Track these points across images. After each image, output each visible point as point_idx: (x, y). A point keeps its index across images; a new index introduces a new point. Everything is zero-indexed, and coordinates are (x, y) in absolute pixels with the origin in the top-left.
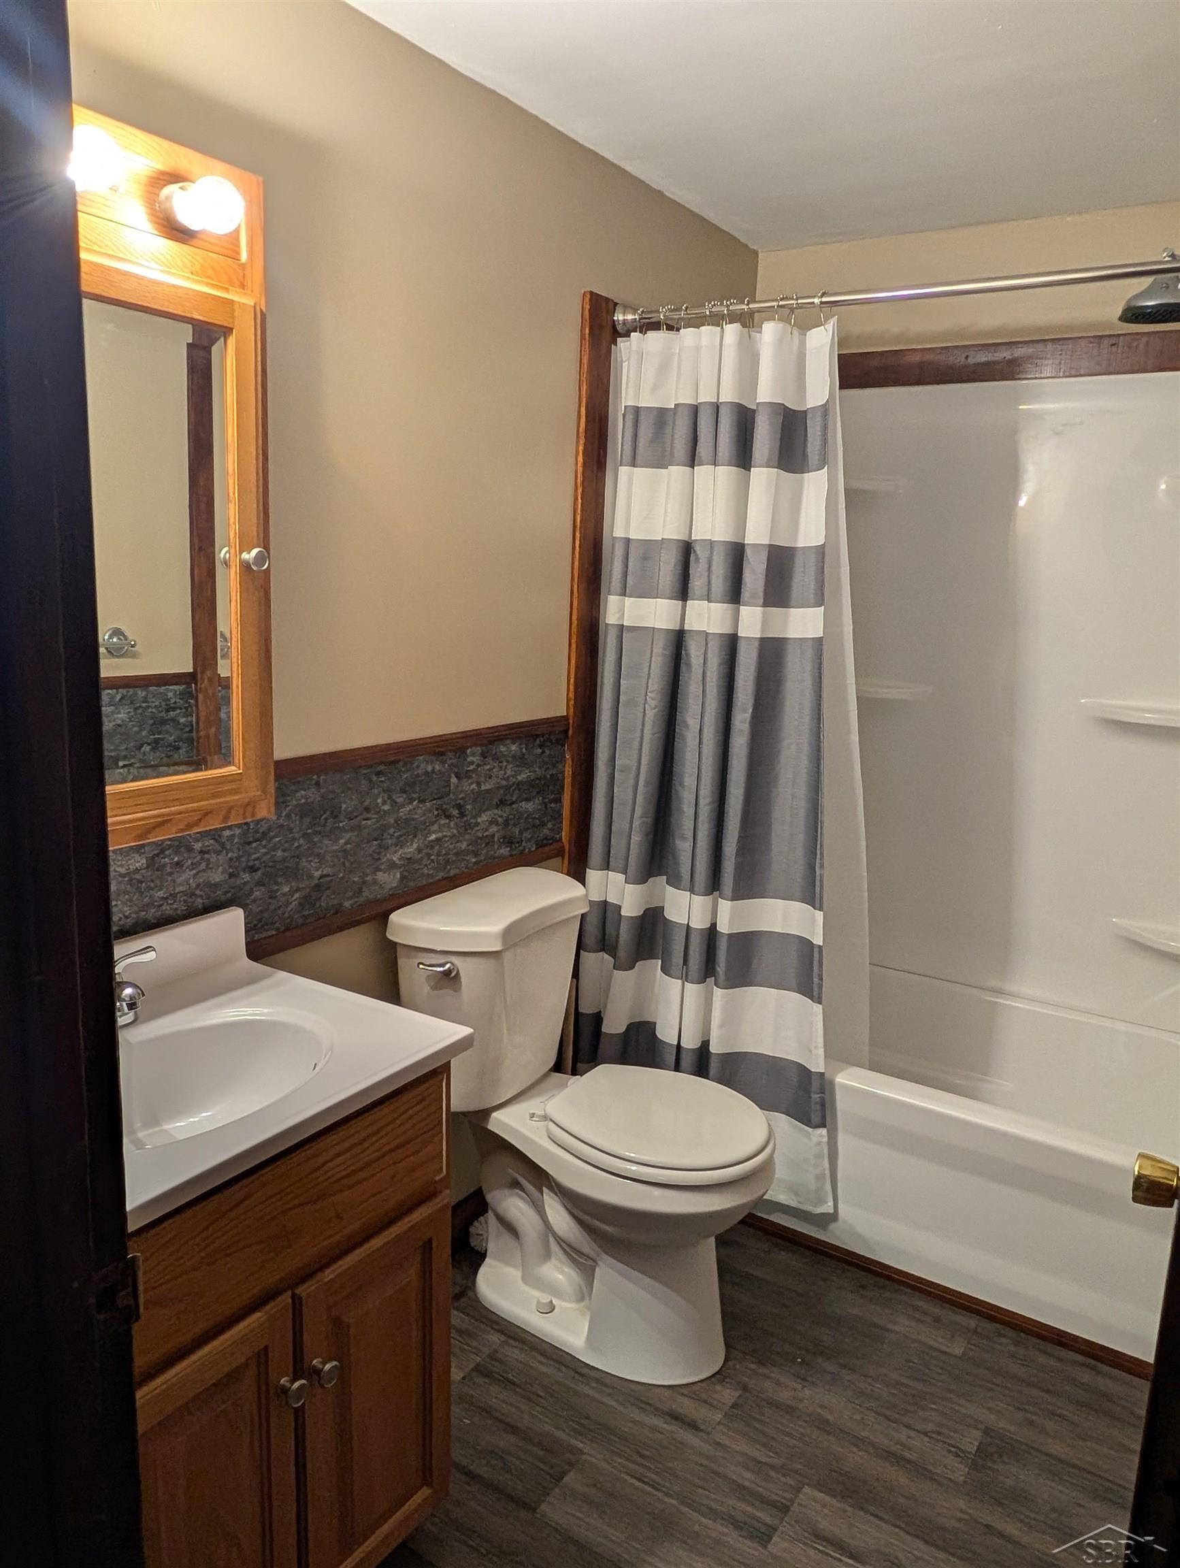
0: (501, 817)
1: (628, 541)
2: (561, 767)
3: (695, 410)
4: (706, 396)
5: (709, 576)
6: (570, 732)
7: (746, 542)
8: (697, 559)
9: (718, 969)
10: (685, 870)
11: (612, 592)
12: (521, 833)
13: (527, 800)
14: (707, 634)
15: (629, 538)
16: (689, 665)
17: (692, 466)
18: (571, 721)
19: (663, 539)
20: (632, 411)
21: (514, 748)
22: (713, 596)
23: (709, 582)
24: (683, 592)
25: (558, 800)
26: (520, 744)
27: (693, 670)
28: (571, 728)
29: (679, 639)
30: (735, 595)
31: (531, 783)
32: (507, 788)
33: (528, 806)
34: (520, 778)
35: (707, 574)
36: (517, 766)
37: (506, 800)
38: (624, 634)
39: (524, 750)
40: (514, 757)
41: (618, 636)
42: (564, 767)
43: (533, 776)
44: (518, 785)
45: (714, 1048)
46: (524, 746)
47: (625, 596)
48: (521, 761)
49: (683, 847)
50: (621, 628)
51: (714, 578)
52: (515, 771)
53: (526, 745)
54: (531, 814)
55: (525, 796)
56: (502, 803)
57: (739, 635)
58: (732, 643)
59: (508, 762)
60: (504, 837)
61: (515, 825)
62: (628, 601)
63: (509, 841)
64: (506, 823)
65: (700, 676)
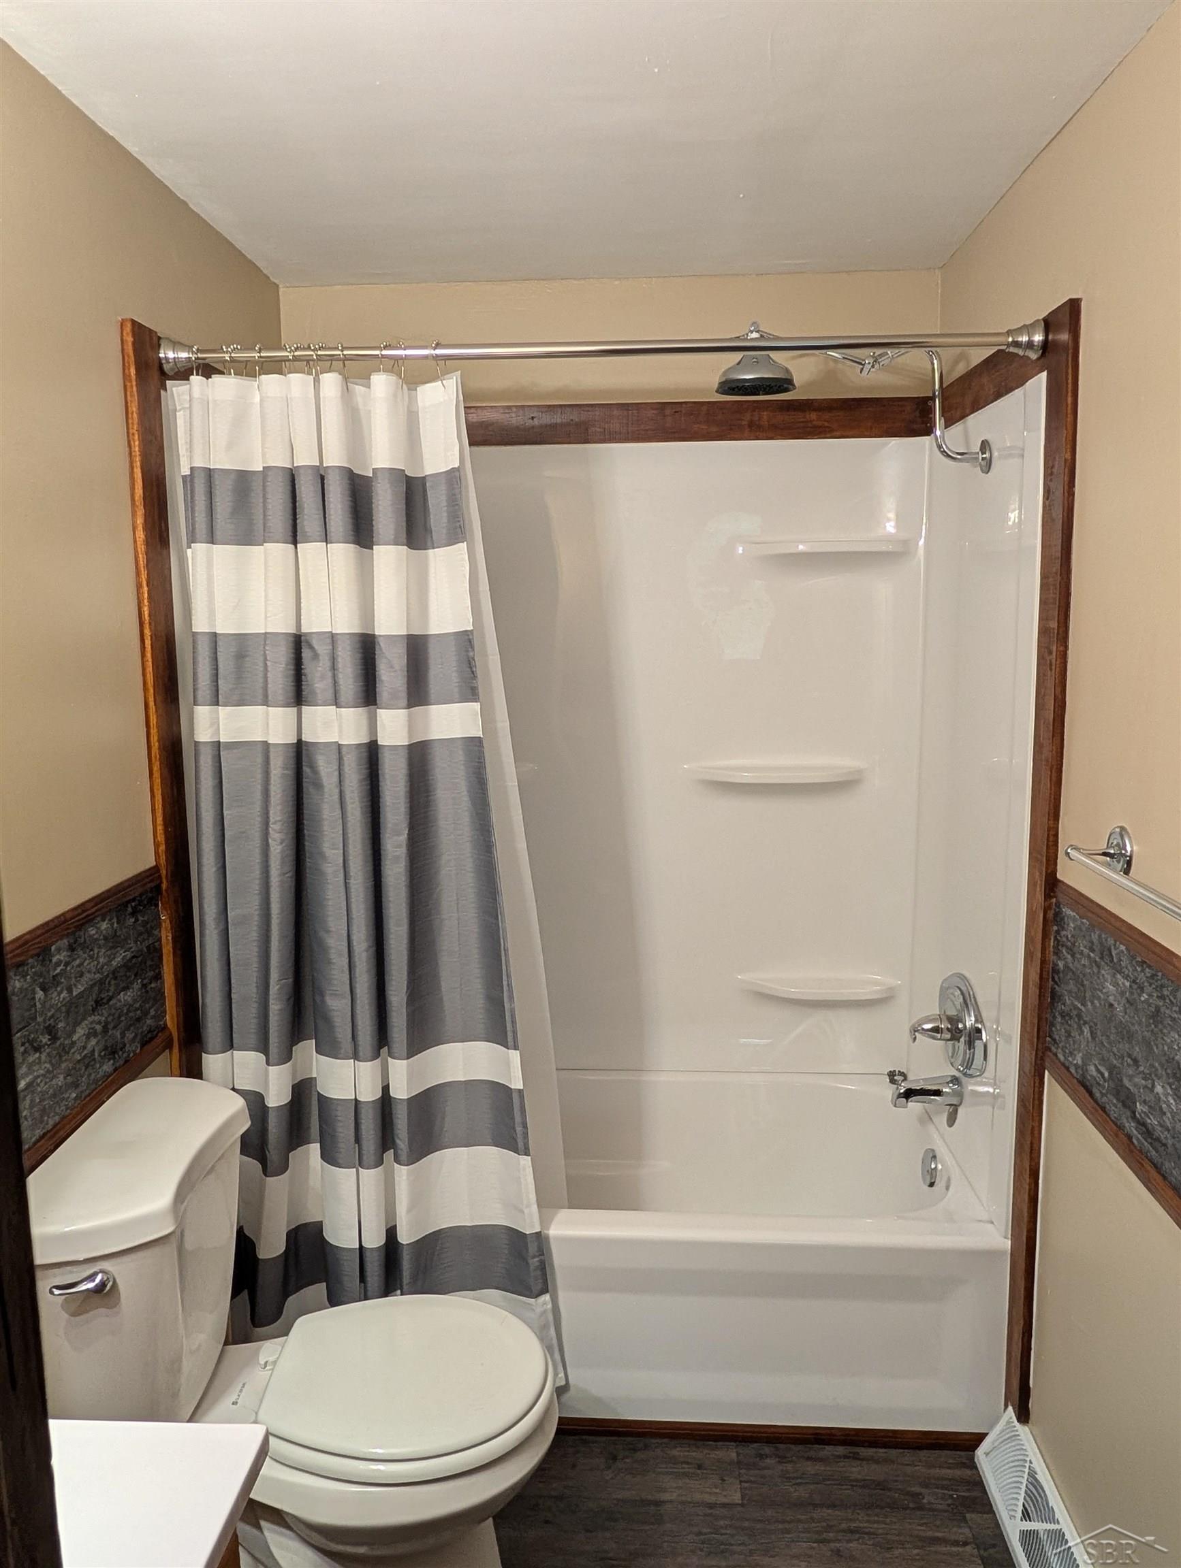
0: (99, 1023)
1: (214, 636)
2: (156, 932)
3: (292, 477)
4: (305, 458)
5: (334, 676)
6: (164, 886)
7: (376, 633)
8: (316, 656)
9: (398, 1141)
10: (343, 1031)
11: (199, 702)
12: (123, 1035)
13: (126, 988)
14: (339, 746)
15: (215, 633)
16: (319, 786)
17: (295, 542)
18: (164, 872)
19: (266, 633)
20: (203, 475)
21: (104, 925)
22: (342, 699)
23: (335, 682)
24: (299, 696)
25: (158, 977)
26: (110, 920)
27: (326, 790)
28: (164, 881)
29: (300, 752)
30: (369, 695)
31: (127, 966)
32: (101, 982)
33: (126, 997)
34: (114, 963)
35: (330, 674)
36: (111, 948)
37: (102, 999)
38: (221, 753)
39: (115, 925)
40: (106, 938)
41: (214, 757)
42: (160, 931)
43: (129, 954)
44: (114, 973)
45: (404, 1237)
46: (115, 920)
47: (218, 705)
48: (113, 941)
49: (337, 1005)
50: (218, 745)
51: (341, 677)
52: (109, 957)
53: (118, 918)
54: (131, 1006)
55: (122, 985)
56: (98, 1003)
57: (379, 743)
58: (372, 753)
59: (100, 947)
60: (106, 1048)
61: (115, 1027)
62: (223, 711)
63: (112, 1052)
64: (105, 1030)
65: (336, 797)
